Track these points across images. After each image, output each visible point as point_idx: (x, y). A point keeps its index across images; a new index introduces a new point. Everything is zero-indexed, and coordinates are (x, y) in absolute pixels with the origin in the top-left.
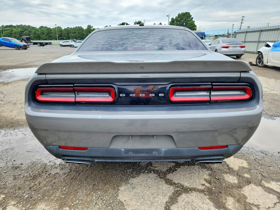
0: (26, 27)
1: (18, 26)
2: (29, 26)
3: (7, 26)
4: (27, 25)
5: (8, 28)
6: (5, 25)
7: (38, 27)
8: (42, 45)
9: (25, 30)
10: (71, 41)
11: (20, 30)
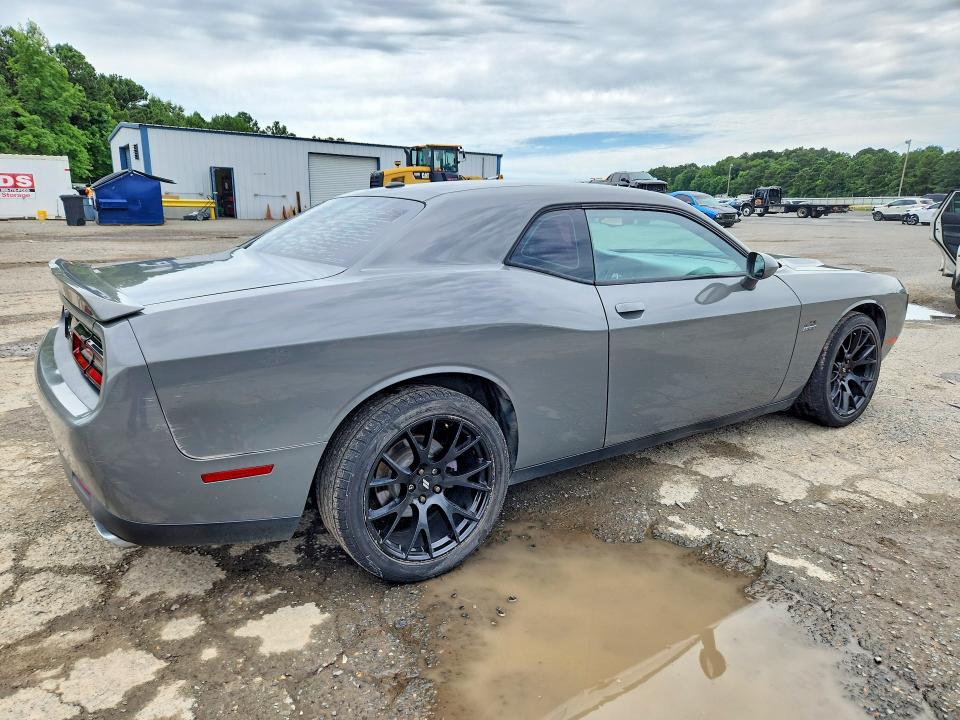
0: (811, 155)
1: (788, 154)
2: (824, 151)
3: (756, 156)
4: (818, 148)
5: (754, 163)
6: (750, 153)
7: (853, 154)
8: (813, 212)
9: (804, 166)
10: (924, 202)
11: (788, 164)
